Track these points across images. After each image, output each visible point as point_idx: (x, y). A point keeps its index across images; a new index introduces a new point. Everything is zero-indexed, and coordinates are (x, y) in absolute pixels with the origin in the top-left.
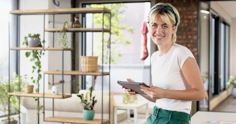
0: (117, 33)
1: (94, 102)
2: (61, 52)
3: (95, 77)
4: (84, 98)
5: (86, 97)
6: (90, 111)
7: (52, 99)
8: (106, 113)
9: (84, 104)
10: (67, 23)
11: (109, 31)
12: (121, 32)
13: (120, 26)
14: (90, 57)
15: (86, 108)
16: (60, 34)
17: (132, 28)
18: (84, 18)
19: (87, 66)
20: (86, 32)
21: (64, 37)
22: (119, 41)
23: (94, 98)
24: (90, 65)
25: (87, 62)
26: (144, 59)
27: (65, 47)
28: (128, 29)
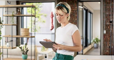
0: (38, 17)
1: (27, 51)
2: (11, 26)
3: (28, 38)
4: (23, 49)
5: (24, 48)
6: (25, 55)
7: (7, 49)
8: (33, 56)
9: (22, 52)
10: (14, 12)
11: (34, 16)
12: (40, 16)
13: (40, 14)
14: (25, 29)
15: (23, 54)
16: (11, 17)
17: (46, 14)
18: (22, 10)
19: (24, 33)
20: (23, 16)
21: (12, 19)
22: (39, 21)
23: (27, 49)
24: (25, 33)
25: (24, 31)
26: (52, 29)
27: (13, 24)
28: (44, 15)
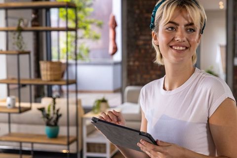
0: (85, 28)
1: (59, 116)
2: (15, 57)
3: (60, 86)
4: (47, 112)
5: (49, 111)
6: (53, 128)
7: (7, 115)
9: (46, 120)
10: (23, 21)
13: (88, 20)
15: (48, 124)
16: (15, 34)
17: (100, 21)
19: (49, 73)
21: (18, 38)
23: (58, 111)
24: (52, 73)
25: (49, 69)
27: (21, 50)
28: (97, 23)
